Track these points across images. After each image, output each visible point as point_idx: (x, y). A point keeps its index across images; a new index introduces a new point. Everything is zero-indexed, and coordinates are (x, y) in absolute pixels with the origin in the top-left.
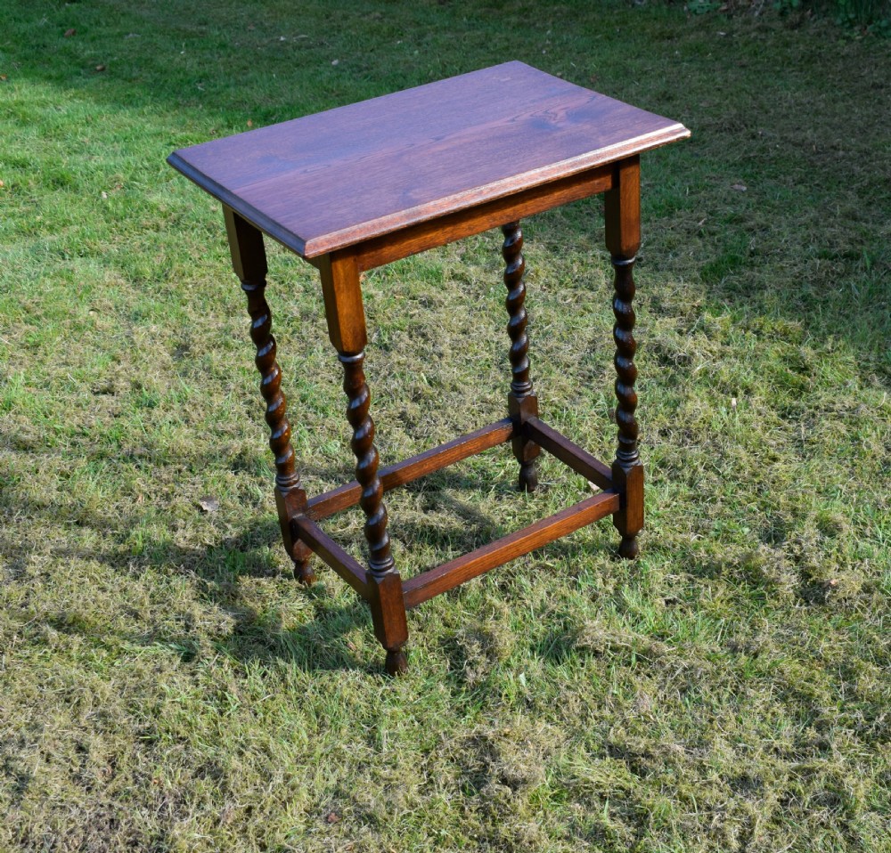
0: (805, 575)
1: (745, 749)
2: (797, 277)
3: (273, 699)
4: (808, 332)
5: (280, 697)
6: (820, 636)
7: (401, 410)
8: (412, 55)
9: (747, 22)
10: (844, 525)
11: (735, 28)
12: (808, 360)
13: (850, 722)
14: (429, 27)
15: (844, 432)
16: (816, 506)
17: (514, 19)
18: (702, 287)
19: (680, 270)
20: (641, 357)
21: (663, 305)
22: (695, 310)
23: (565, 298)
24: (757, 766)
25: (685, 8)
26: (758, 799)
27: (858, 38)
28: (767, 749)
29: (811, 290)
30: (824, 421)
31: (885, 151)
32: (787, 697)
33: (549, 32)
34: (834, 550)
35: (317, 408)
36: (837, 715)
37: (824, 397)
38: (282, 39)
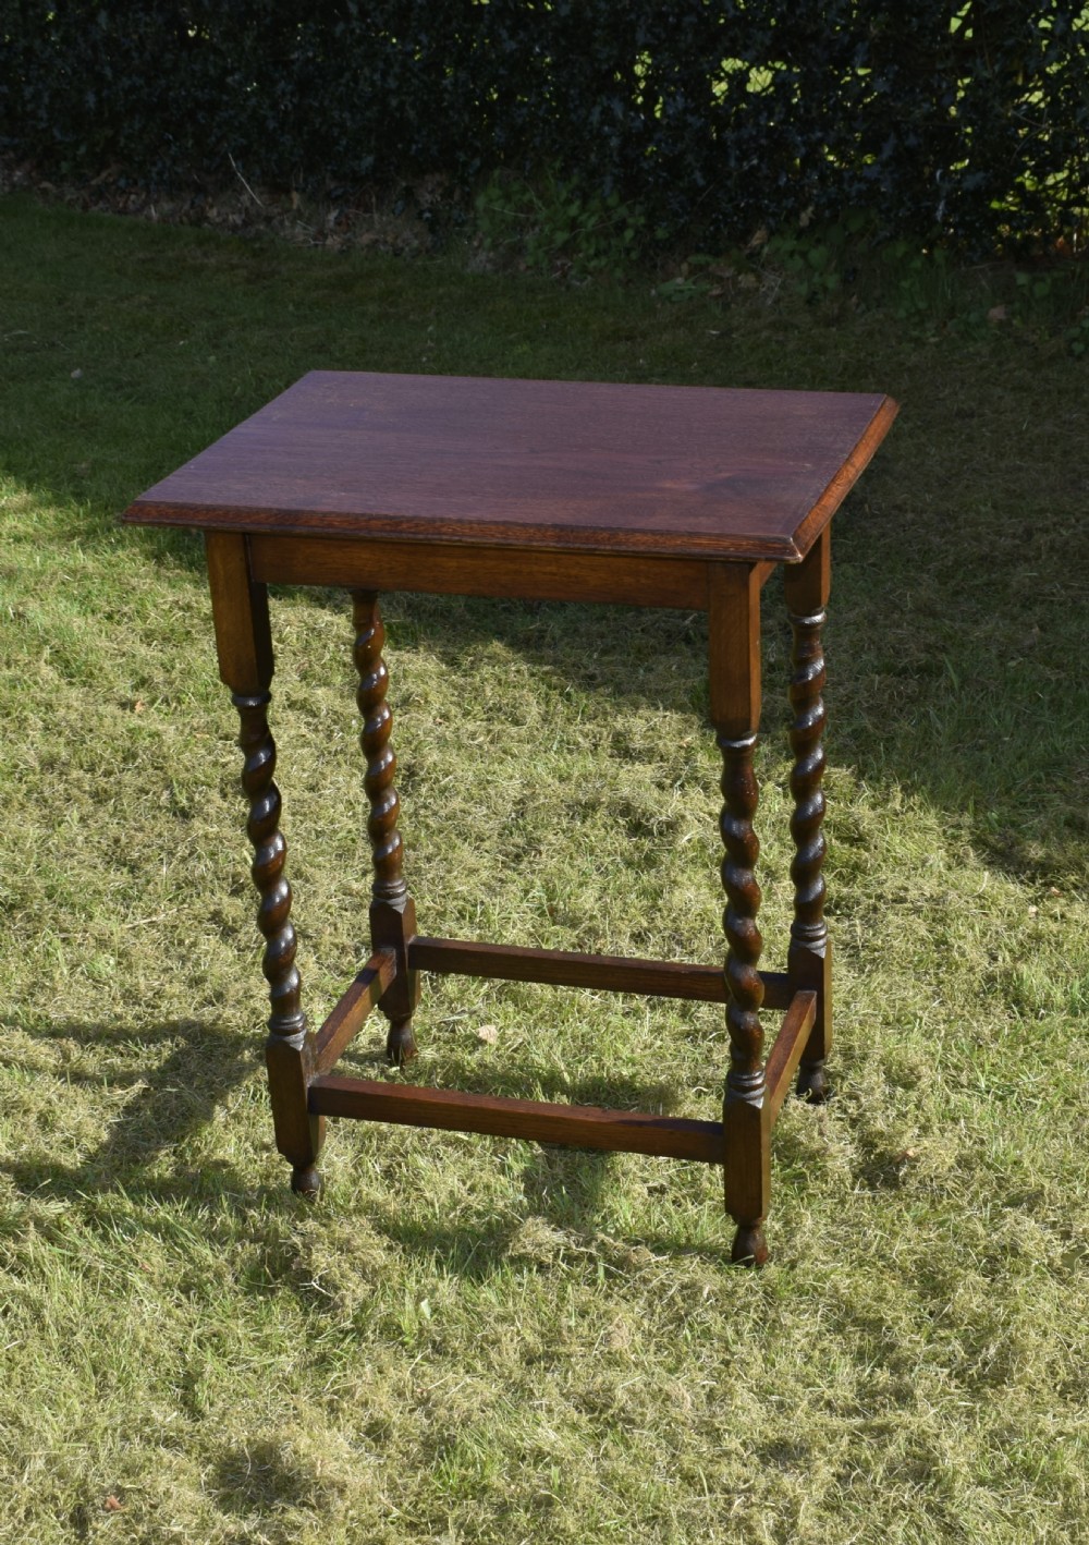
0: (867, 1144)
1: (781, 1405)
2: (843, 703)
3: (22, 1348)
4: (863, 783)
5: (34, 1344)
6: (894, 1234)
7: (212, 908)
8: (205, 362)
9: (755, 314)
10: (924, 1070)
11: (734, 323)
12: (864, 826)
13: (942, 1358)
14: (231, 319)
15: (923, 932)
16: (882, 1043)
17: (372, 308)
18: (694, 718)
19: (657, 692)
20: (599, 823)
21: (631, 746)
22: (683, 753)
23: (473, 736)
24: (801, 1423)
25: (653, 292)
26: (802, 1474)
27: (932, 340)
28: (814, 1403)
29: (867, 722)
30: (891, 917)
31: (978, 512)
32: (844, 1326)
33: (431, 328)
34: (912, 1106)
35: (73, 906)
36: (923, 1349)
37: (891, 881)
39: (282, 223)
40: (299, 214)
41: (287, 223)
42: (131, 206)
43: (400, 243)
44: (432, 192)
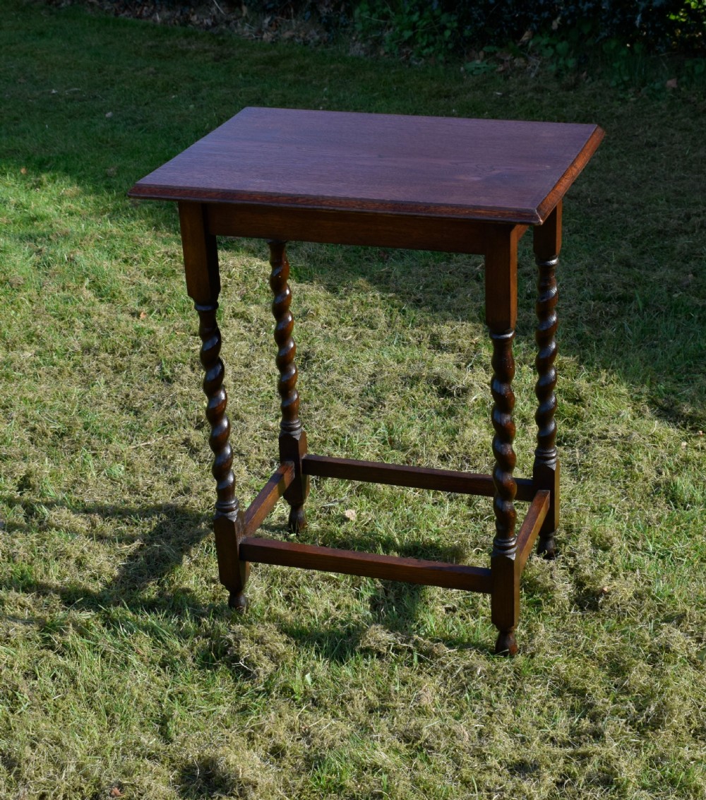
0: (579, 584)
1: (523, 740)
2: (571, 318)
3: (63, 699)
4: (582, 366)
5: (70, 697)
6: (594, 638)
7: (184, 437)
8: (187, 108)
9: (524, 83)
10: (615, 539)
11: (511, 88)
12: (582, 393)
13: (622, 713)
14: (204, 83)
15: (617, 457)
16: (590, 522)
17: (290, 77)
18: (480, 326)
19: (458, 310)
20: (421, 388)
21: (442, 342)
22: (473, 347)
23: (345, 335)
24: (535, 751)
25: (462, 69)
26: (534, 781)
27: (632, 99)
28: (543, 739)
29: (586, 329)
30: (597, 447)
31: (657, 204)
32: (563, 693)
33: (325, 89)
34: (607, 561)
35: (100, 435)
36: (610, 707)
37: (598, 426)
38: (54, 91)
39: (236, 24)
40: (247, 20)
41: (239, 25)
42: (144, 14)
43: (308, 38)
44: (328, 6)
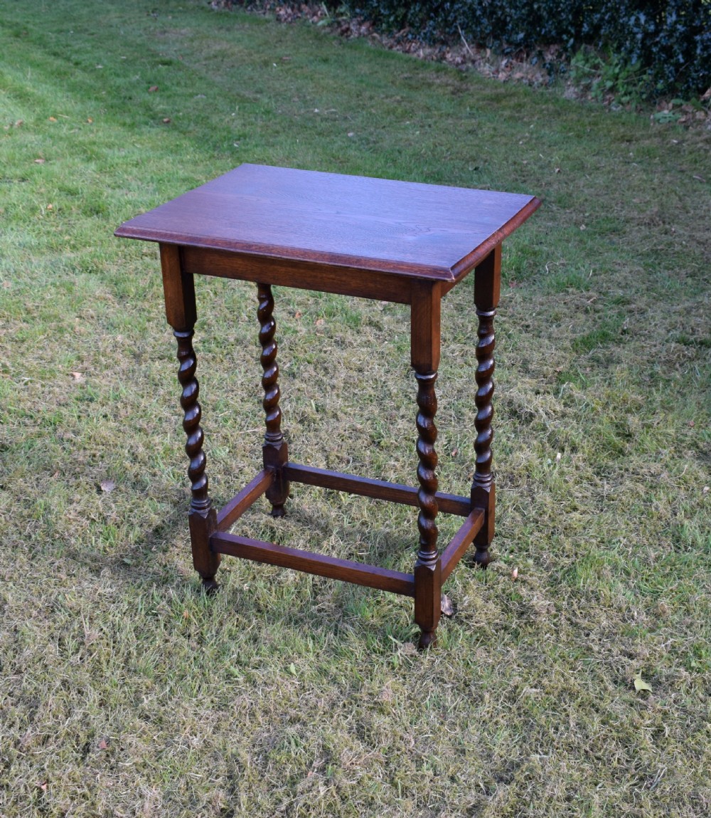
8: (413, 134)
9: (699, 134)
11: (687, 137)
14: (436, 113)
17: (507, 113)
25: (652, 117)
33: (532, 126)
38: (316, 111)
39: (479, 64)
40: (488, 61)
41: (482, 64)
42: (412, 49)
43: (534, 80)
44: (552, 54)
